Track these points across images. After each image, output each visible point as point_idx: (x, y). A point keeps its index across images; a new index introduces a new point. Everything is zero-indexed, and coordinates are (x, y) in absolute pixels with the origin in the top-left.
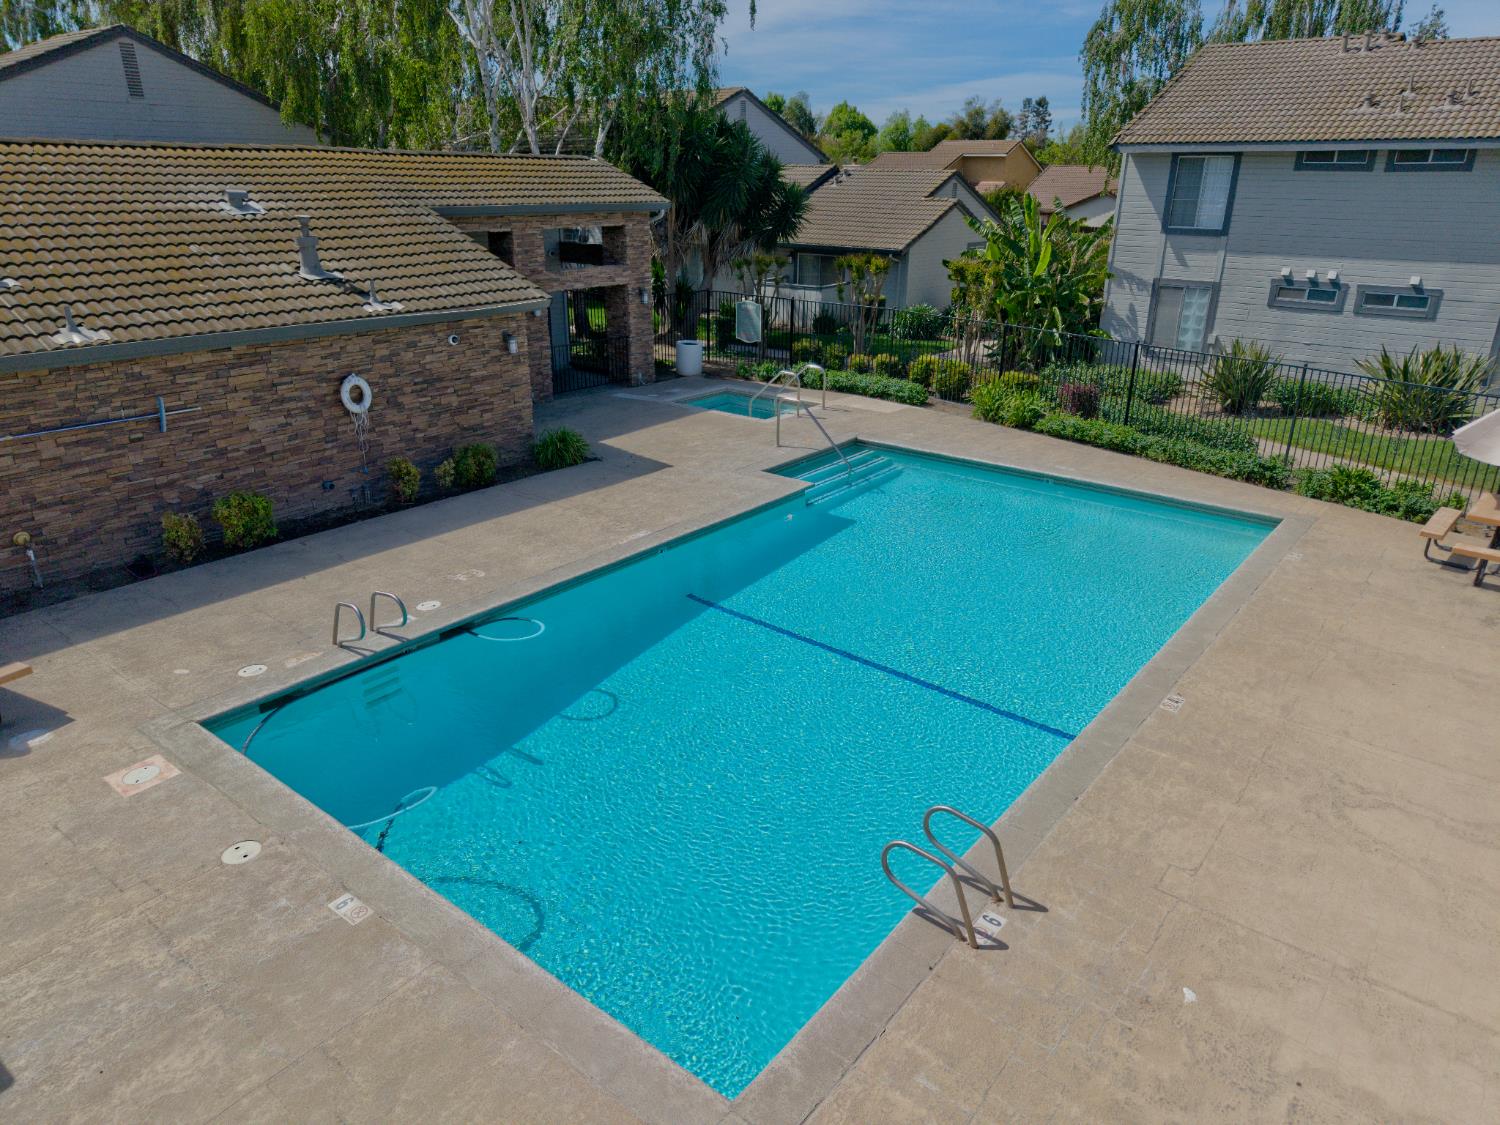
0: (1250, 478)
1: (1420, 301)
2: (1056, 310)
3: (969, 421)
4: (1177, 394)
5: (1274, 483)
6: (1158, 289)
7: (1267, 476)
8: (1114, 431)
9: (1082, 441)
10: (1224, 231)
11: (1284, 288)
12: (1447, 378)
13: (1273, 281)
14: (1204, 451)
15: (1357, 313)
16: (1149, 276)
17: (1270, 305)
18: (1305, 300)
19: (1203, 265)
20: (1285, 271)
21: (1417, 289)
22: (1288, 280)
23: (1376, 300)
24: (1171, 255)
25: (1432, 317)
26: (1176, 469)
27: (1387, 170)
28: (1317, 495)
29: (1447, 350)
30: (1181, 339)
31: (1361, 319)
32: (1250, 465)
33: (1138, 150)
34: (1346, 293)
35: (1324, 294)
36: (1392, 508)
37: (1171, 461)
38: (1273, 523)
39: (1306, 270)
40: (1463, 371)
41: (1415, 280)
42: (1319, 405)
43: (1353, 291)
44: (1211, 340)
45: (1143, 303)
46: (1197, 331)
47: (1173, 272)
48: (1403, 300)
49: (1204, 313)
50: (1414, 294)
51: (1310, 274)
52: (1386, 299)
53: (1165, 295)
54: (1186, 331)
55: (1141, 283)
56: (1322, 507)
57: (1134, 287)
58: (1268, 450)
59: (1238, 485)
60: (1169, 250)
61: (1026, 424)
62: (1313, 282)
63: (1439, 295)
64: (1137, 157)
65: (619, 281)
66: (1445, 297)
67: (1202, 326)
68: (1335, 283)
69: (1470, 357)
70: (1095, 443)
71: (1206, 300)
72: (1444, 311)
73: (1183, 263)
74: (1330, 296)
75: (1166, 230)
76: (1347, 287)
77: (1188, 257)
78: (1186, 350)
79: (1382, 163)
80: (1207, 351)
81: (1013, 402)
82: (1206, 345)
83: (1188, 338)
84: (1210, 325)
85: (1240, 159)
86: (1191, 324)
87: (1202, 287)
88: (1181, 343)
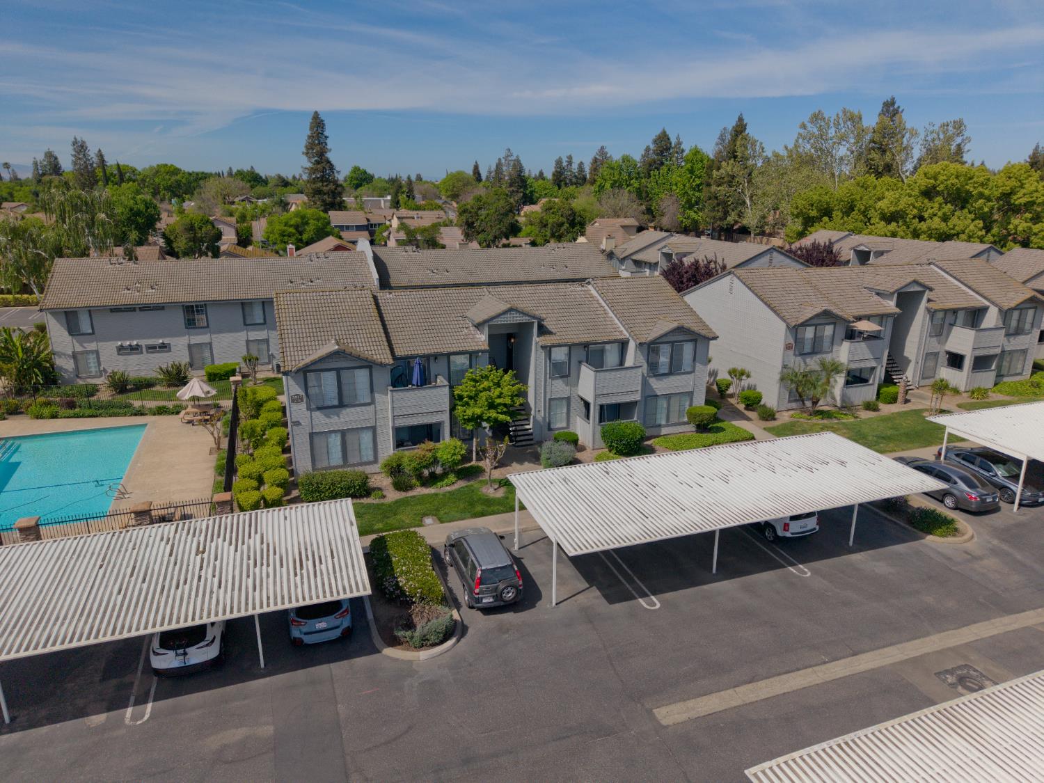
0: (135, 415)
1: (164, 347)
2: (36, 370)
3: (30, 421)
4: (98, 391)
5: (142, 414)
6: (74, 356)
7: (140, 413)
8: (88, 412)
9: (78, 417)
10: (93, 334)
11: (121, 349)
12: (179, 372)
13: (117, 347)
14: (120, 411)
15: (148, 353)
16: (70, 351)
17: (119, 354)
18: (129, 352)
19: (88, 345)
20: (120, 344)
21: (163, 343)
22: (121, 346)
23: (151, 348)
24: (75, 343)
25: (169, 351)
26: (113, 418)
27: (140, 311)
28: (154, 415)
29: (177, 363)
30: (90, 370)
31: (150, 354)
32: (134, 412)
33: (51, 311)
34: (142, 348)
35: (135, 349)
36: (173, 413)
37: (110, 416)
38: (146, 425)
39: (126, 343)
40: (183, 367)
41: (162, 341)
42: (149, 384)
43: (144, 347)
44: (102, 369)
45: (71, 360)
46: (95, 367)
47: (79, 348)
48: (160, 347)
49: (96, 360)
50: (162, 345)
51: (128, 343)
52: (155, 348)
53: (78, 357)
54: (91, 367)
55: (67, 355)
56: (157, 417)
57: (65, 356)
58: (137, 404)
59: (134, 418)
60: (74, 341)
61: (54, 416)
62: (130, 345)
63: (169, 344)
64: (50, 313)
66: (171, 345)
67: (96, 365)
68: (137, 345)
69: (183, 364)
70: (83, 416)
71: (95, 356)
72: (172, 349)
73: (81, 344)
74: (137, 349)
75: (71, 335)
76: (141, 346)
77: (82, 342)
78: (93, 374)
79: (138, 310)
80: (101, 373)
81: (46, 411)
82: (100, 371)
83: (93, 369)
84: (99, 364)
85: (91, 311)
86: (92, 365)
87: (92, 352)
88: (91, 372)
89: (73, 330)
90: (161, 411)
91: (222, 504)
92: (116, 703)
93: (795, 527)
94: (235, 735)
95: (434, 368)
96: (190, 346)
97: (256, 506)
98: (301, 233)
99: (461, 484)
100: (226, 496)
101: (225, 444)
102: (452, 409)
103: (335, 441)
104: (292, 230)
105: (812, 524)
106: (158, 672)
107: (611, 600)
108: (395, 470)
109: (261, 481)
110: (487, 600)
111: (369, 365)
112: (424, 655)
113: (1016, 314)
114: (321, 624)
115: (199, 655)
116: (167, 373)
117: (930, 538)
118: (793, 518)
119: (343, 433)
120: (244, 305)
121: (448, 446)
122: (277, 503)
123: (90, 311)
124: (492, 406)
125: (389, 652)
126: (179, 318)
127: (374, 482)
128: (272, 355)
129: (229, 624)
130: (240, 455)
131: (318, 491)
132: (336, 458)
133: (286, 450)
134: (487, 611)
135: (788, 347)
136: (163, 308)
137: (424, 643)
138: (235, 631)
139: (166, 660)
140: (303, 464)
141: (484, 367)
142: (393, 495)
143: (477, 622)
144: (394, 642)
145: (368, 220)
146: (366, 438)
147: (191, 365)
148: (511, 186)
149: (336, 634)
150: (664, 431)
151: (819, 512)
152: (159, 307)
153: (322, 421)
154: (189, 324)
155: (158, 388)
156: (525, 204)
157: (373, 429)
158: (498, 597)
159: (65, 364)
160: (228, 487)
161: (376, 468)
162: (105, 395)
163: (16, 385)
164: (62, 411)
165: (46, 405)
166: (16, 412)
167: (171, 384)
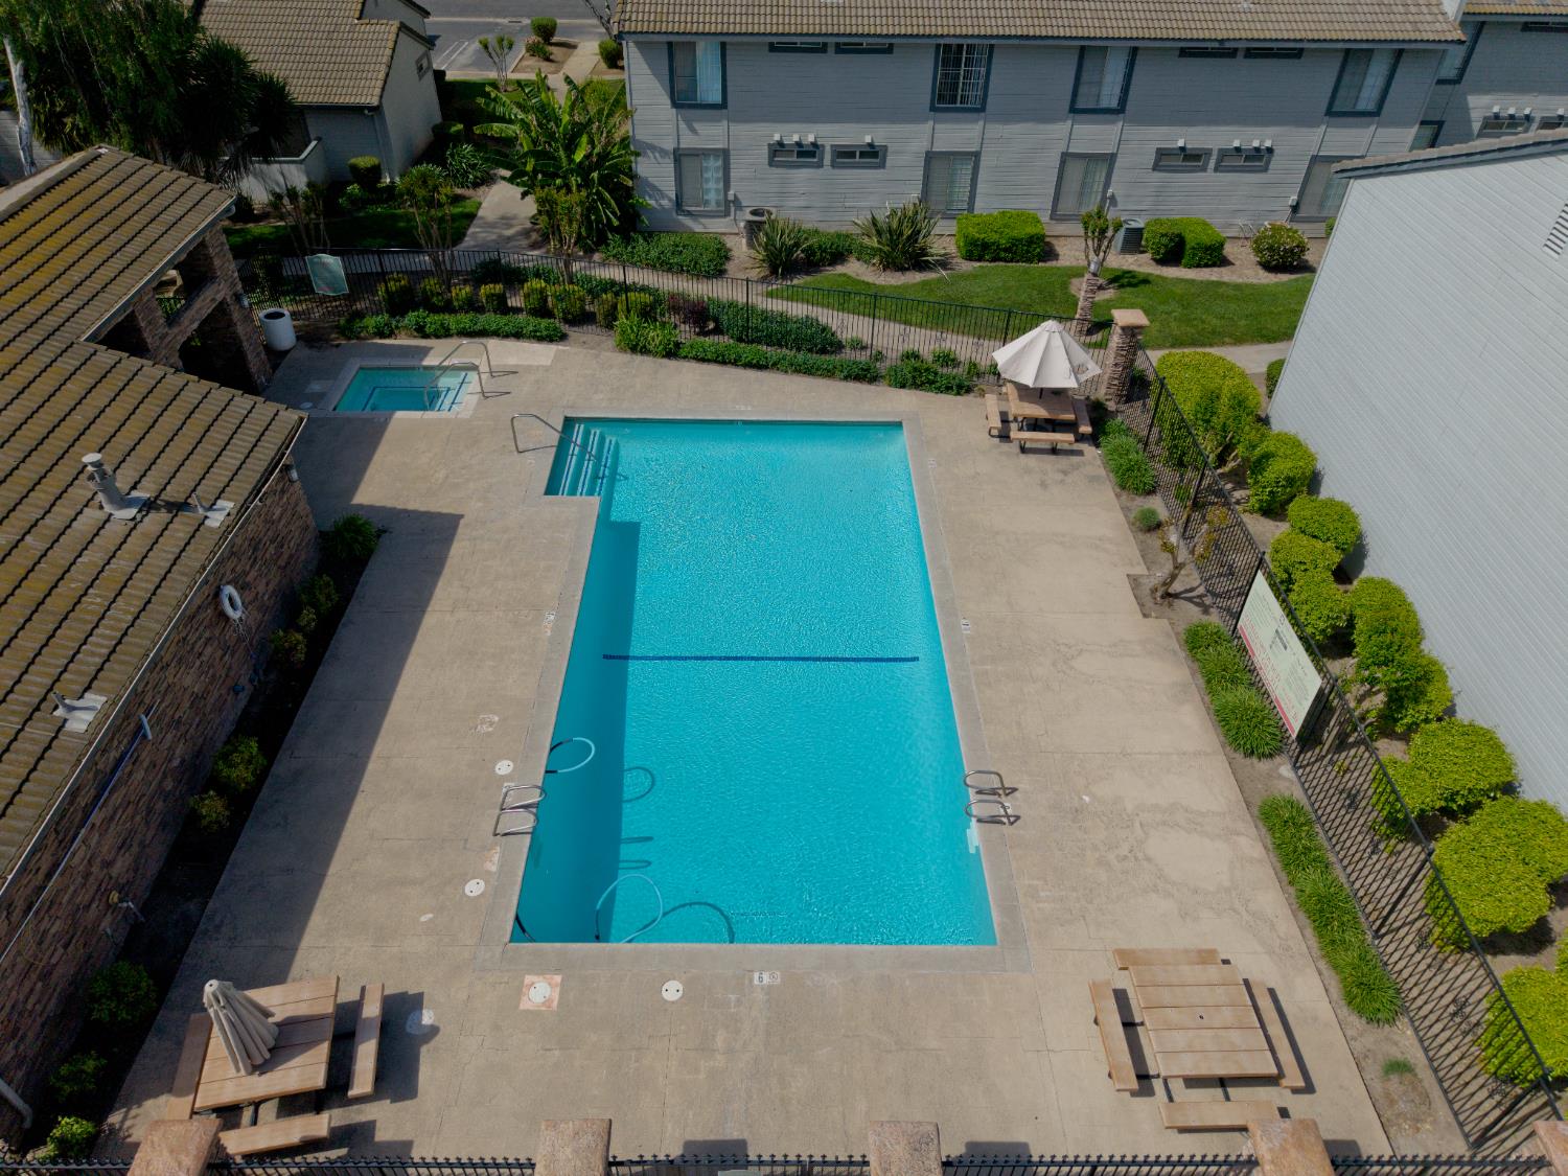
1: (873, 154)
6: (679, 156)
10: (724, 105)
11: (777, 149)
12: (914, 234)
13: (769, 145)
15: (834, 165)
16: (669, 145)
17: (770, 165)
18: (795, 159)
19: (710, 133)
20: (777, 137)
21: (871, 145)
22: (780, 144)
23: (845, 155)
24: (683, 125)
25: (882, 165)
27: (836, 53)
28: (903, 386)
30: (706, 197)
31: (837, 171)
33: (641, 38)
34: (823, 152)
35: (808, 153)
39: (793, 134)
40: (923, 224)
41: (868, 139)
43: (828, 149)
44: (731, 198)
45: (669, 167)
46: (717, 190)
47: (689, 142)
48: (862, 155)
49: (721, 174)
50: (868, 149)
51: (796, 138)
52: (851, 155)
53: (686, 162)
54: (708, 191)
55: (663, 153)
57: (657, 155)
60: (681, 122)
61: (674, 350)
62: (799, 144)
63: (885, 149)
64: (637, 44)
65: (219, 297)
66: (890, 150)
67: (721, 185)
68: (814, 145)
71: (720, 163)
72: (890, 160)
73: (694, 131)
74: (812, 154)
75: (675, 105)
76: (823, 146)
77: (697, 126)
78: (712, 207)
79: (831, 50)
80: (729, 206)
81: (654, 335)
82: (727, 202)
83: (712, 196)
84: (727, 186)
85: (726, 46)
86: (712, 185)
87: (715, 152)
88: (706, 203)
89: (683, 99)
90: (919, 375)
96: (929, 157)
120: (1087, 52)
123: (723, 45)
126: (922, 78)
128: (1113, 198)
136: (889, 49)
154: (941, 98)
155: (853, 268)
159: (656, 174)
163: (569, 231)
164: (685, 333)
165: (648, 313)
166: (582, 319)
167: (890, 264)
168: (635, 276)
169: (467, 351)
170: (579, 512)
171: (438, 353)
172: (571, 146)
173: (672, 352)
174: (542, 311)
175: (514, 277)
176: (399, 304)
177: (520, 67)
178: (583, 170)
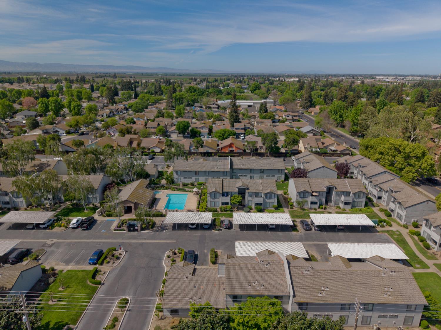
2: (171, 181)
3: (171, 191)
4: (180, 185)
8: (179, 190)
10: (180, 175)
12: (193, 183)
14: (183, 190)
17: (184, 179)
22: (184, 177)
26: (182, 192)
31: (188, 179)
36: (192, 192)
38: (188, 194)
48: (190, 178)
58: (186, 189)
59: (186, 192)
63: (192, 178)
64: (174, 171)
68: (187, 177)
77: (178, 176)
78: (179, 182)
80: (181, 181)
85: (181, 171)
86: (179, 180)
89: (177, 174)
90: (190, 192)
91: (198, 210)
92: (186, 230)
93: (271, 226)
94: (197, 234)
95: (229, 193)
96: (195, 178)
97: (202, 211)
98: (224, 136)
99: (230, 212)
100: (198, 209)
101: (199, 200)
102: (230, 200)
103: (213, 203)
104: (221, 135)
105: (274, 226)
106: (190, 228)
107: (241, 230)
108: (221, 209)
109: (203, 207)
110: (225, 227)
111: (219, 193)
112: (216, 231)
113: (357, 194)
114: (206, 226)
115: (194, 227)
116: (191, 183)
117: (293, 232)
118: (271, 225)
119: (215, 202)
120: (205, 172)
121: (229, 206)
122: (204, 211)
124: (236, 201)
125: (213, 231)
126: (194, 173)
127: (218, 210)
129: (197, 224)
130: (201, 203)
131: (210, 211)
132: (213, 205)
133: (207, 202)
134: (225, 229)
135: (297, 196)
137: (216, 230)
138: (198, 225)
139: (191, 227)
140: (209, 206)
141: (237, 195)
142: (220, 212)
143: (223, 229)
144: (214, 230)
145: (245, 126)
146: (218, 203)
147: (195, 181)
148: (305, 100)
149: (207, 227)
150: (269, 208)
151: (276, 225)
152: (191, 171)
153: (212, 200)
154: (195, 175)
155: (189, 186)
156: (311, 107)
157: (219, 202)
158: (226, 227)
159: (175, 180)
160: (198, 208)
161: (218, 208)
162: (181, 187)
163: (168, 183)
164: (176, 189)
165: (173, 188)
166: (169, 189)
167: (191, 185)
168: (172, 186)
169: (161, 191)
170: (168, 198)
171: (159, 191)
172: (169, 177)
173: (174, 190)
174: (166, 188)
175: (164, 186)
176: (157, 188)
177: (166, 170)
178: (170, 179)
